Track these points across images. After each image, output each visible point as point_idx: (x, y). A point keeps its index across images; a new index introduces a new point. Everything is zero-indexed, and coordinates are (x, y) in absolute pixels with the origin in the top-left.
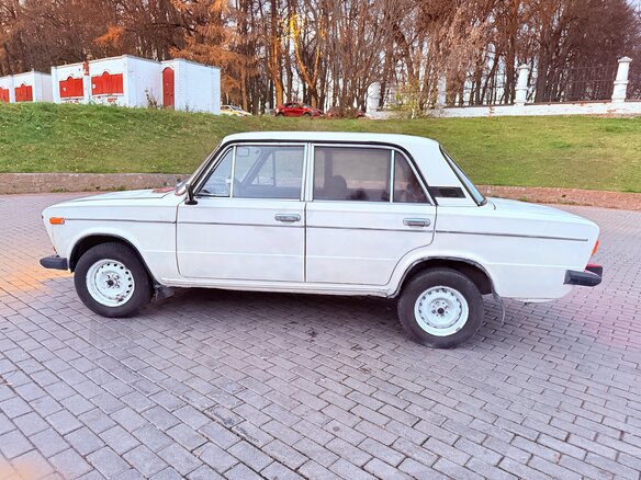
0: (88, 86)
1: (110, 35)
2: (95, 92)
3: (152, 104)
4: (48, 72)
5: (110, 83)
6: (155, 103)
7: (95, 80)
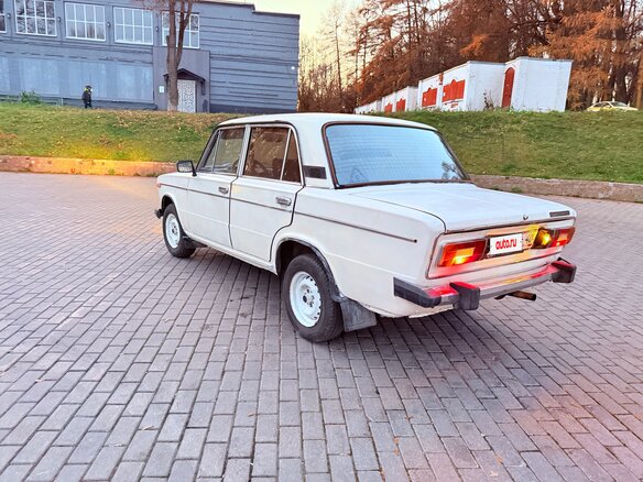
0: (440, 94)
1: (474, 44)
2: (444, 99)
3: (488, 105)
4: (417, 86)
5: (455, 90)
6: (492, 105)
7: (446, 89)
